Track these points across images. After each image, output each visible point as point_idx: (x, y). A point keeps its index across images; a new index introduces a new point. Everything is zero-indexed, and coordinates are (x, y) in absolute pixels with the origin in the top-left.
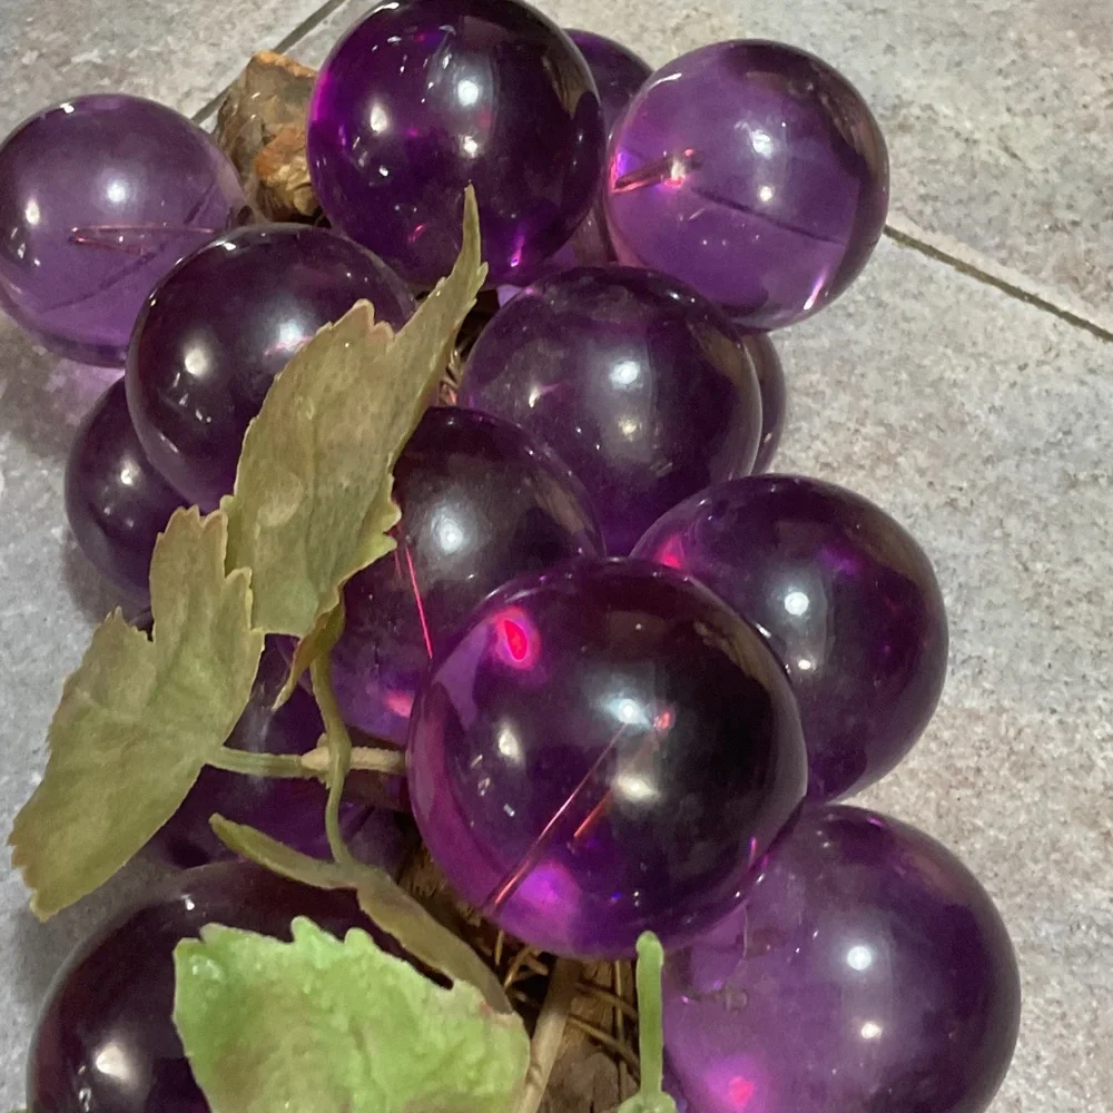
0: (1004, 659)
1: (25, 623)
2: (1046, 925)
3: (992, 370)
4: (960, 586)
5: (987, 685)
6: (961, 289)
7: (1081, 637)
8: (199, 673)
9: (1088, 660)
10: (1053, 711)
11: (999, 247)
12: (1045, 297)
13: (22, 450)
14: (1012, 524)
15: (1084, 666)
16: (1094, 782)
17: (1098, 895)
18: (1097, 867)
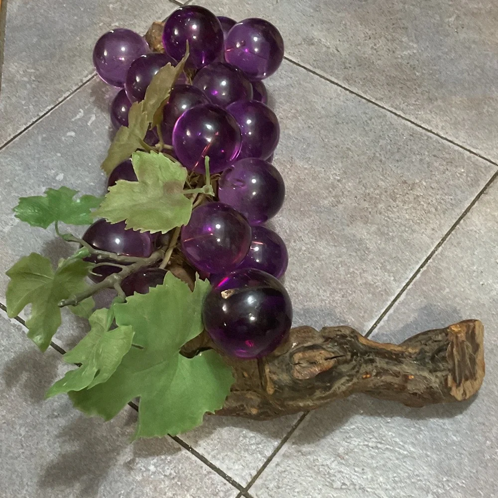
0: (315, 158)
1: (99, 145)
2: (314, 207)
3: (324, 99)
5: (310, 163)
6: (320, 81)
7: (333, 154)
8: (137, 132)
10: (323, 168)
11: (331, 72)
12: (340, 83)
13: (99, 110)
14: (322, 132)
15: (332, 160)
16: (330, 182)
17: (326, 202)
18: (326, 197)
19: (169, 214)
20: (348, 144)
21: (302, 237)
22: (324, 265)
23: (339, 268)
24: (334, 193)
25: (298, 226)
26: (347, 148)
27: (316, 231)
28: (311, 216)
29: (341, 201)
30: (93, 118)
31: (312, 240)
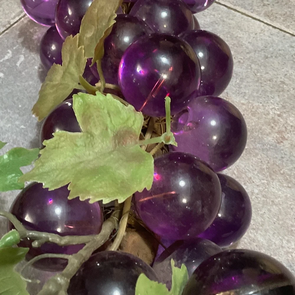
0: (250, 93)
1: (30, 86)
2: (258, 145)
3: (249, 35)
4: (241, 78)
5: (246, 98)
6: (242, 18)
7: (268, 88)
9: (269, 93)
10: (261, 103)
11: (251, 9)
12: (261, 20)
13: (28, 51)
14: (253, 66)
15: (268, 94)
16: (270, 117)
17: (270, 139)
18: (270, 133)
20: (281, 78)
21: (252, 178)
22: (282, 210)
24: (276, 128)
25: (245, 166)
26: (281, 81)
27: (266, 170)
28: (257, 154)
29: (286, 137)
30: (22, 58)
31: (263, 181)
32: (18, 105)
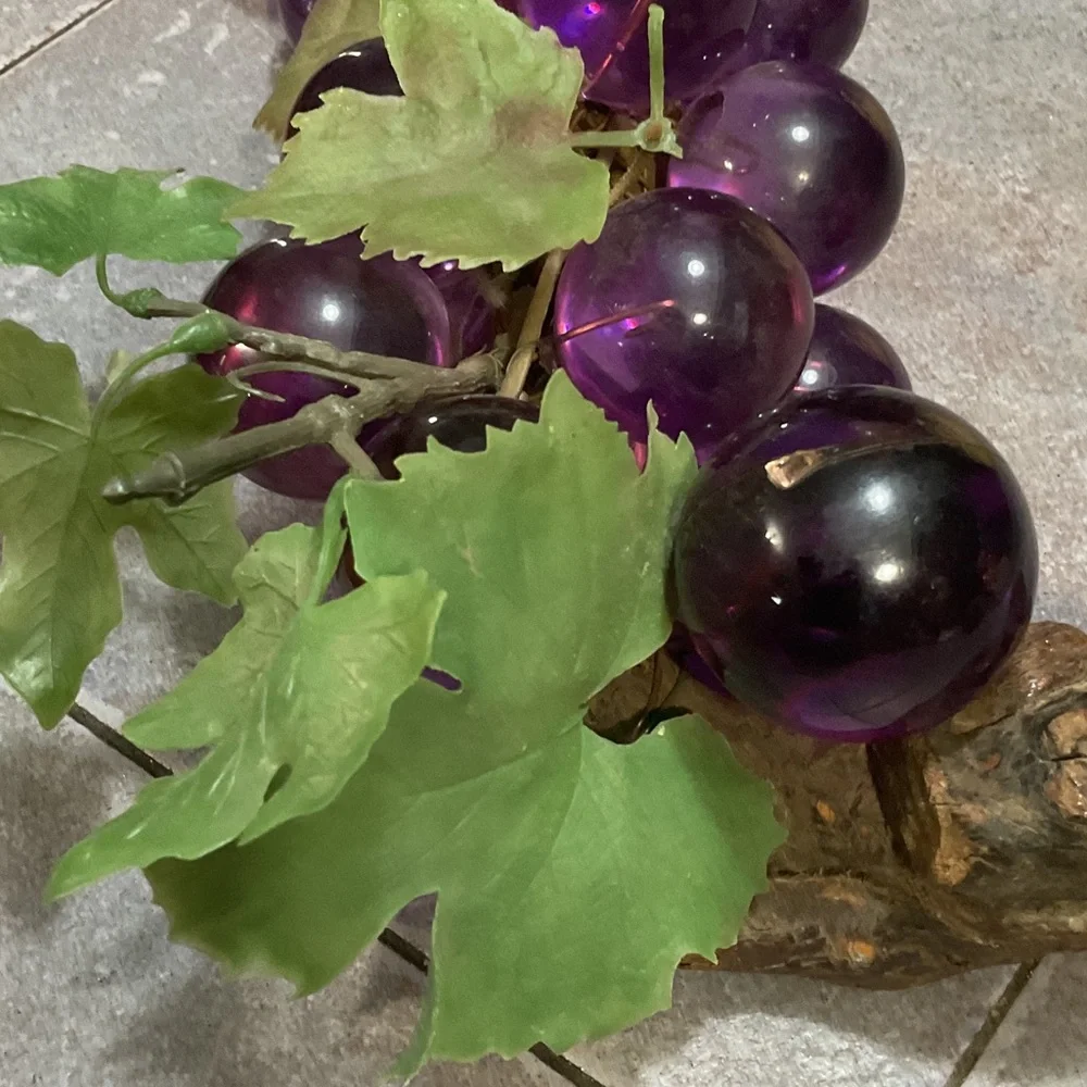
0: (938, 133)
2: (955, 277)
4: (910, 94)
7: (996, 123)
9: (999, 135)
10: (971, 163)
13: (241, 13)
14: (952, 61)
15: (997, 138)
16: (998, 201)
17: (994, 260)
18: (994, 245)
19: (523, 209)
20: (1040, 95)
21: (931, 366)
22: (1019, 452)
23: (1072, 460)
24: (1017, 233)
25: (911, 335)
26: (1038, 103)
27: (975, 346)
28: (951, 303)
29: (1046, 258)
30: (222, 33)
31: (964, 376)
32: (208, 160)
